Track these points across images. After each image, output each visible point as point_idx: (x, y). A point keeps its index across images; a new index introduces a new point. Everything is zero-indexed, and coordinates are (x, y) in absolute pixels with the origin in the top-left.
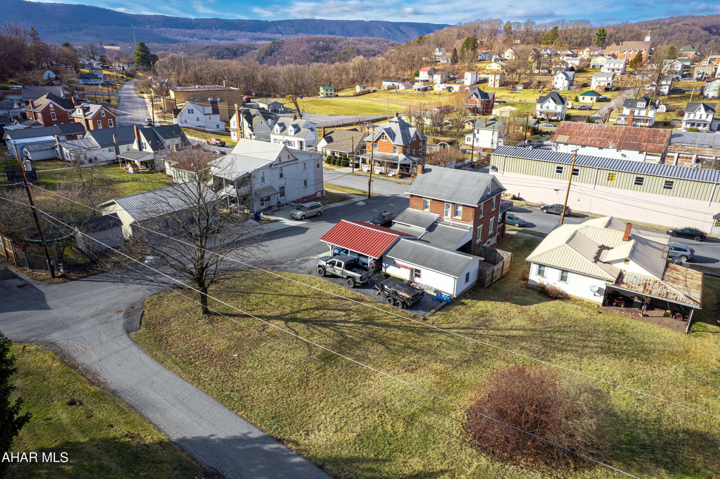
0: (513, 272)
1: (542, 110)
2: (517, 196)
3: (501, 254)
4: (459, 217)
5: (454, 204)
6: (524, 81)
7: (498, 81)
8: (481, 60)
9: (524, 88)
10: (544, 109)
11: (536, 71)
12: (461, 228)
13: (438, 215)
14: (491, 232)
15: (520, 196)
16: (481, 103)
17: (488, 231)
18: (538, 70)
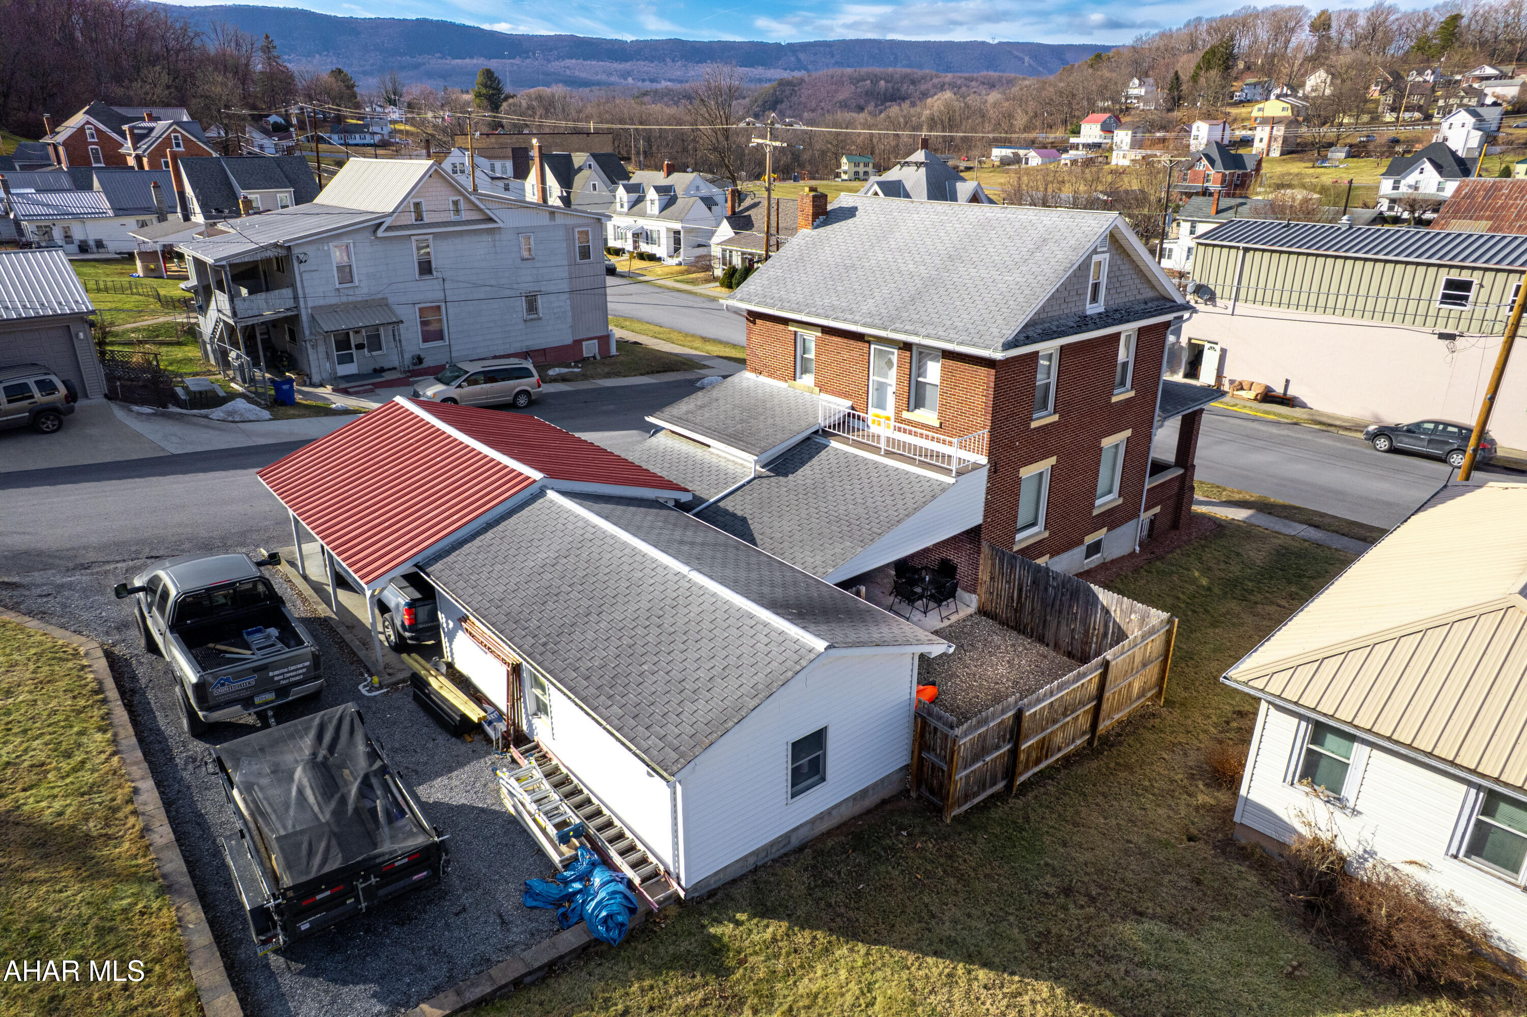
0: (1173, 717)
1: (1394, 194)
2: (1279, 390)
3: (1117, 615)
4: (928, 416)
5: (907, 347)
6: (1348, 141)
7: (1280, 141)
8: (1241, 102)
9: (1350, 155)
10: (1403, 189)
11: (1389, 117)
12: (923, 464)
13: (842, 405)
14: (1105, 501)
15: (1291, 392)
16: (1223, 181)
17: (1091, 494)
18: (1395, 115)
